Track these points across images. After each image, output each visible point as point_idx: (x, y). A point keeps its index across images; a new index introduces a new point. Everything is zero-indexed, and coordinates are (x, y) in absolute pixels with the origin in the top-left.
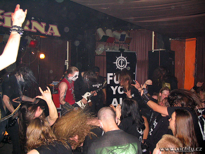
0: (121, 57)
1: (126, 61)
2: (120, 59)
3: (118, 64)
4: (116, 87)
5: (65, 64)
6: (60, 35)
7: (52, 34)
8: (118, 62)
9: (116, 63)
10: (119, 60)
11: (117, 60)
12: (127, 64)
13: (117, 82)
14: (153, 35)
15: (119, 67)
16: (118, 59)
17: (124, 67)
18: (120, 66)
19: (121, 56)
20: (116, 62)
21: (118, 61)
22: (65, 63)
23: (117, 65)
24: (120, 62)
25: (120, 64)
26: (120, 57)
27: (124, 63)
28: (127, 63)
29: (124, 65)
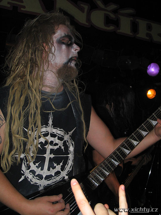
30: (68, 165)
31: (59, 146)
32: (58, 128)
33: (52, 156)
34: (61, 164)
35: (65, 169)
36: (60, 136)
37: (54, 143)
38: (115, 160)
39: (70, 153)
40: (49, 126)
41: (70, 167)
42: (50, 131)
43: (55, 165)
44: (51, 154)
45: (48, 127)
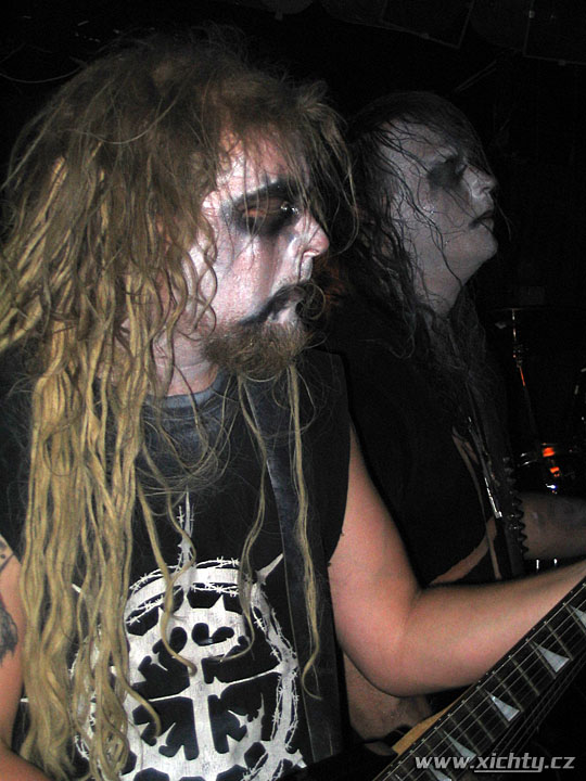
30: (280, 709)
31: (236, 637)
32: (218, 561)
33: (218, 688)
34: (261, 712)
35: (276, 729)
36: (231, 592)
37: (212, 631)
38: (506, 699)
39: (280, 655)
40: (181, 566)
41: (293, 718)
42: (187, 583)
43: (242, 720)
44: (209, 680)
45: (177, 567)
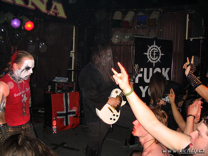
0: (155, 46)
1: (160, 52)
2: (153, 49)
3: (150, 56)
4: (147, 87)
5: (71, 56)
6: (66, 17)
7: (56, 14)
8: (149, 53)
9: (148, 54)
10: (151, 50)
11: (149, 50)
12: (161, 56)
13: (147, 81)
14: (188, 20)
15: (151, 59)
16: (150, 48)
17: (157, 59)
18: (153, 59)
19: (154, 44)
20: (147, 52)
21: (151, 52)
22: (71, 54)
23: (148, 57)
24: (152, 53)
25: (152, 55)
26: (153, 46)
27: (157, 54)
28: (160, 54)
29: (157, 58)
